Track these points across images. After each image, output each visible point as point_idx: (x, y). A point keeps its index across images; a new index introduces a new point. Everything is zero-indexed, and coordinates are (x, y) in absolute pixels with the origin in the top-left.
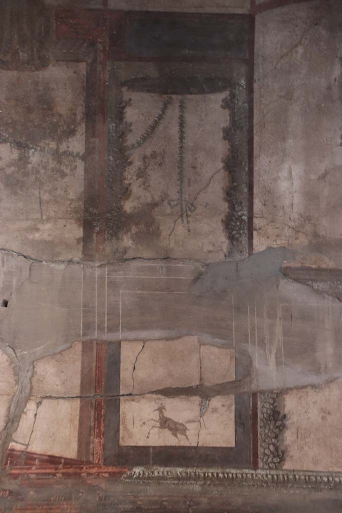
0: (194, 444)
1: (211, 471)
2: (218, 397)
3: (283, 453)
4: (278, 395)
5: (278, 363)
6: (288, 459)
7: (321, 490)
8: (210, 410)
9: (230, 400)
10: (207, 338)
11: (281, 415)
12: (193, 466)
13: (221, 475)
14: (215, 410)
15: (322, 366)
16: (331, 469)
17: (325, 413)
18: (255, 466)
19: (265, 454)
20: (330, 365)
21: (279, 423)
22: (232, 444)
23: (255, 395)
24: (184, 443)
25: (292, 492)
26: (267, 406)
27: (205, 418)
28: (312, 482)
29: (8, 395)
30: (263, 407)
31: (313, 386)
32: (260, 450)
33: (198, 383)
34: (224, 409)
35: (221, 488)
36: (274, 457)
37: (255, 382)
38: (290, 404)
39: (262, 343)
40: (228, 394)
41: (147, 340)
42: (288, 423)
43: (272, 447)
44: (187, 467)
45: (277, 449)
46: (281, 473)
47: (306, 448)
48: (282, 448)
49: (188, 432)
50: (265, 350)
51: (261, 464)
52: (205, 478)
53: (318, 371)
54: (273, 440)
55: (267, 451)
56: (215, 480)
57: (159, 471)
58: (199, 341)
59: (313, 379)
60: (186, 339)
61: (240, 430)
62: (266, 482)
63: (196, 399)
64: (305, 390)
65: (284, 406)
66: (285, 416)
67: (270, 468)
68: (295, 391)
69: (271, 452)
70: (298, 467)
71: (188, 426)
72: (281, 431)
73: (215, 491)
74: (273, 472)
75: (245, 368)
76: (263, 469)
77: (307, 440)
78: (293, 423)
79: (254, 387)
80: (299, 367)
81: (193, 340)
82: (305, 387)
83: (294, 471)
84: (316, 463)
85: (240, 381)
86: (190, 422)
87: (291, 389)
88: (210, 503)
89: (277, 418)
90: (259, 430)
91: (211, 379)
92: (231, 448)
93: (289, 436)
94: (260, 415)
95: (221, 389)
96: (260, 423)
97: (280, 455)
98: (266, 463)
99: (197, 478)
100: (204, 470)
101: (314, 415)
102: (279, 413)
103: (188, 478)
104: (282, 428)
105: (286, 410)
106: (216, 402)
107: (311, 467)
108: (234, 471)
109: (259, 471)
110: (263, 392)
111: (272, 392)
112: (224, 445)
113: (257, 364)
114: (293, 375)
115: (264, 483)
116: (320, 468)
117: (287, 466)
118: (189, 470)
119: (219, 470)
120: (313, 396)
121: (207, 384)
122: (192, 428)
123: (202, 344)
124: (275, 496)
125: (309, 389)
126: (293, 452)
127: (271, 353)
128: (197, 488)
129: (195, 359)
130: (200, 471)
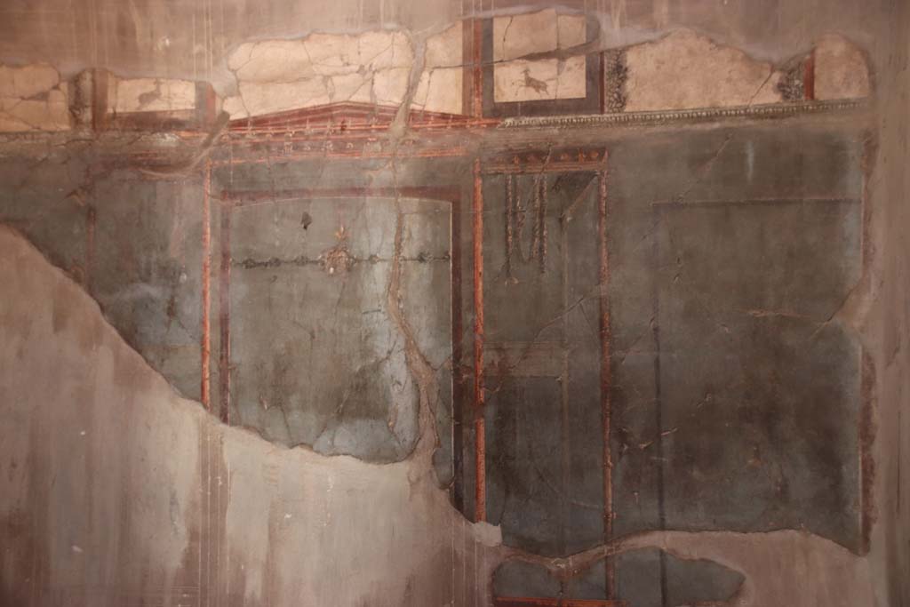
0: (553, 98)
1: (566, 118)
2: (572, 58)
3: (625, 99)
4: (620, 53)
5: (622, 25)
6: (628, 104)
7: (654, 125)
8: (565, 69)
9: (582, 59)
10: (563, 9)
11: (624, 68)
12: (552, 115)
13: (574, 121)
14: (569, 69)
15: (659, 25)
16: (663, 109)
17: (660, 63)
18: (602, 111)
19: (610, 101)
20: (665, 22)
21: (621, 75)
22: (584, 96)
23: (602, 53)
24: (545, 97)
25: (631, 129)
26: (612, 62)
27: (561, 76)
28: (648, 120)
29: (408, 67)
30: (609, 64)
31: (651, 42)
32: (606, 98)
33: (556, 47)
34: (576, 68)
35: (574, 131)
36: (617, 103)
37: (602, 43)
38: (631, 59)
39: (608, 9)
40: (579, 55)
41: (515, 15)
42: (629, 74)
43: (616, 95)
44: (548, 116)
45: (619, 96)
46: (622, 115)
47: (643, 93)
48: (624, 95)
49: (548, 89)
50: (610, 14)
51: (606, 110)
52: (562, 124)
53: (654, 29)
54: (617, 89)
55: (612, 99)
56: (570, 124)
57: (526, 120)
58: (557, 13)
59: (651, 36)
60: (545, 11)
61: (589, 83)
62: (611, 123)
63: (554, 61)
64: (643, 46)
65: (626, 61)
66: (626, 69)
67: (614, 112)
68: (635, 48)
69: (616, 99)
70: (636, 109)
71: (548, 83)
72: (623, 81)
73: (570, 133)
74: (616, 115)
75: (594, 32)
76: (608, 113)
77: (645, 87)
78: (633, 74)
79: (602, 47)
80: (639, 27)
81: (552, 11)
82: (643, 43)
83: (633, 112)
84: (651, 104)
85: (590, 43)
86: (550, 80)
87: (632, 46)
88: (565, 143)
89: (620, 71)
90: (606, 82)
91: (567, 44)
92: (582, 99)
93: (629, 85)
94: (606, 70)
95: (574, 52)
96: (606, 77)
97: (622, 101)
98: (611, 108)
99: (555, 124)
100: (561, 117)
101: (651, 66)
102: (621, 67)
103: (549, 124)
104: (624, 79)
105: (628, 64)
106: (571, 62)
107: (648, 109)
108: (585, 117)
109: (605, 115)
110: (609, 51)
111: (616, 50)
112: (577, 97)
113: (605, 27)
114: (634, 33)
115: (609, 124)
116: (654, 108)
117: (628, 109)
118: (549, 118)
119: (573, 117)
120: (649, 50)
121: (563, 48)
122: (551, 86)
123: (559, 14)
124: (617, 134)
125: (647, 44)
126: (633, 97)
127: (615, 15)
128: (556, 131)
129: (554, 26)
130: (558, 119)
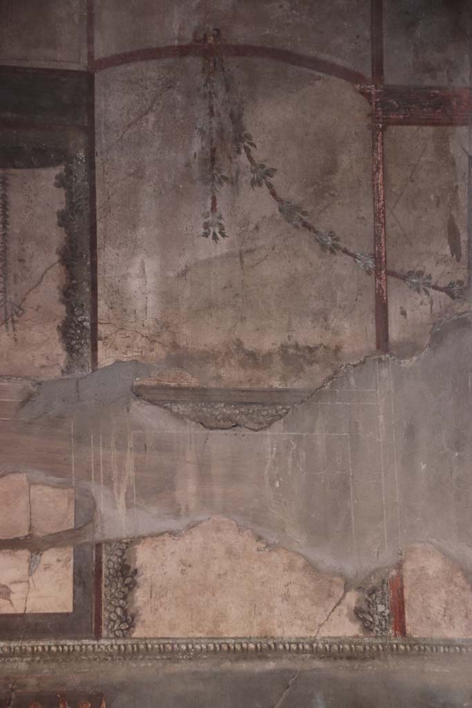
0: (20, 611)
1: (40, 644)
2: (52, 550)
3: (133, 617)
4: (128, 545)
5: (129, 506)
6: (139, 624)
7: (178, 661)
8: (41, 566)
9: (67, 553)
10: (40, 476)
11: (132, 570)
12: (18, 639)
13: (54, 649)
14: (47, 567)
15: (183, 508)
16: (191, 635)
17: (185, 565)
18: (98, 636)
19: (110, 620)
20: (192, 506)
21: (128, 580)
22: (69, 609)
23: (99, 545)
24: (10, 611)
25: (142, 665)
26: (114, 559)
27: (35, 576)
28: (167, 652)
30: (109, 562)
31: (172, 533)
32: (105, 615)
33: (27, 533)
34: (60, 564)
35: (53, 665)
36: (122, 622)
37: (99, 529)
38: (143, 556)
39: (109, 481)
40: (64, 546)
42: (139, 579)
43: (119, 611)
44: (11, 640)
45: (125, 612)
46: (129, 642)
47: (161, 610)
48: (132, 611)
49: (12, 597)
50: (112, 489)
51: (104, 633)
52: (33, 653)
53: (177, 514)
54: (121, 602)
55: (112, 616)
56: (47, 655)
58: (28, 480)
59: (172, 524)
60: (12, 477)
61: (80, 590)
62: (111, 655)
63: (24, 554)
64: (161, 538)
65: (135, 559)
66: (136, 571)
67: (117, 637)
68: (149, 540)
69: (119, 617)
70: (151, 634)
71: (13, 588)
72: (130, 589)
73: (46, 669)
74: (120, 642)
75: (87, 513)
76: (108, 638)
77: (163, 600)
78: (146, 580)
79: (98, 537)
80: (154, 510)
81: (22, 478)
82: (162, 534)
83: (146, 639)
84: (172, 627)
85: (80, 529)
86: (15, 582)
87: (144, 537)
88: (38, 685)
89: (127, 574)
90: (104, 589)
91: (45, 528)
92: (68, 614)
93: (140, 596)
94: (105, 571)
95: (55, 541)
96: (104, 581)
97: (129, 620)
98: (112, 631)
99: (23, 653)
100: (33, 643)
101: (172, 569)
102: (129, 567)
103: (12, 654)
104: (132, 586)
105: (138, 564)
106: (49, 556)
107: (167, 634)
108: (70, 643)
109: (102, 641)
110: (109, 543)
111: (120, 542)
112: (59, 611)
113: (103, 507)
114: (149, 519)
115: (109, 656)
116: (177, 634)
117: (138, 632)
118: (13, 644)
119: (52, 643)
120: (171, 545)
121: (38, 534)
122: (17, 591)
123: (32, 483)
124: (120, 672)
125: (166, 537)
126: (146, 615)
127: (119, 493)
128: (22, 666)
129: (23, 503)
130: (27, 645)
